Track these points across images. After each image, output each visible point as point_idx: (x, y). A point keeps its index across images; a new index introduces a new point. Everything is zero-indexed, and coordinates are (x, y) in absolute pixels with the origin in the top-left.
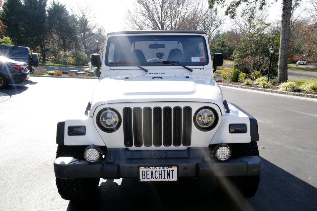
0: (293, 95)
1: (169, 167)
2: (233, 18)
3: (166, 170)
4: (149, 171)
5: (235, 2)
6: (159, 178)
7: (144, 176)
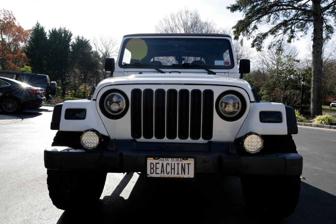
0: (330, 128)
1: (183, 160)
2: (260, 51)
3: (180, 163)
4: (159, 163)
5: (261, 34)
6: (171, 174)
7: (152, 170)
